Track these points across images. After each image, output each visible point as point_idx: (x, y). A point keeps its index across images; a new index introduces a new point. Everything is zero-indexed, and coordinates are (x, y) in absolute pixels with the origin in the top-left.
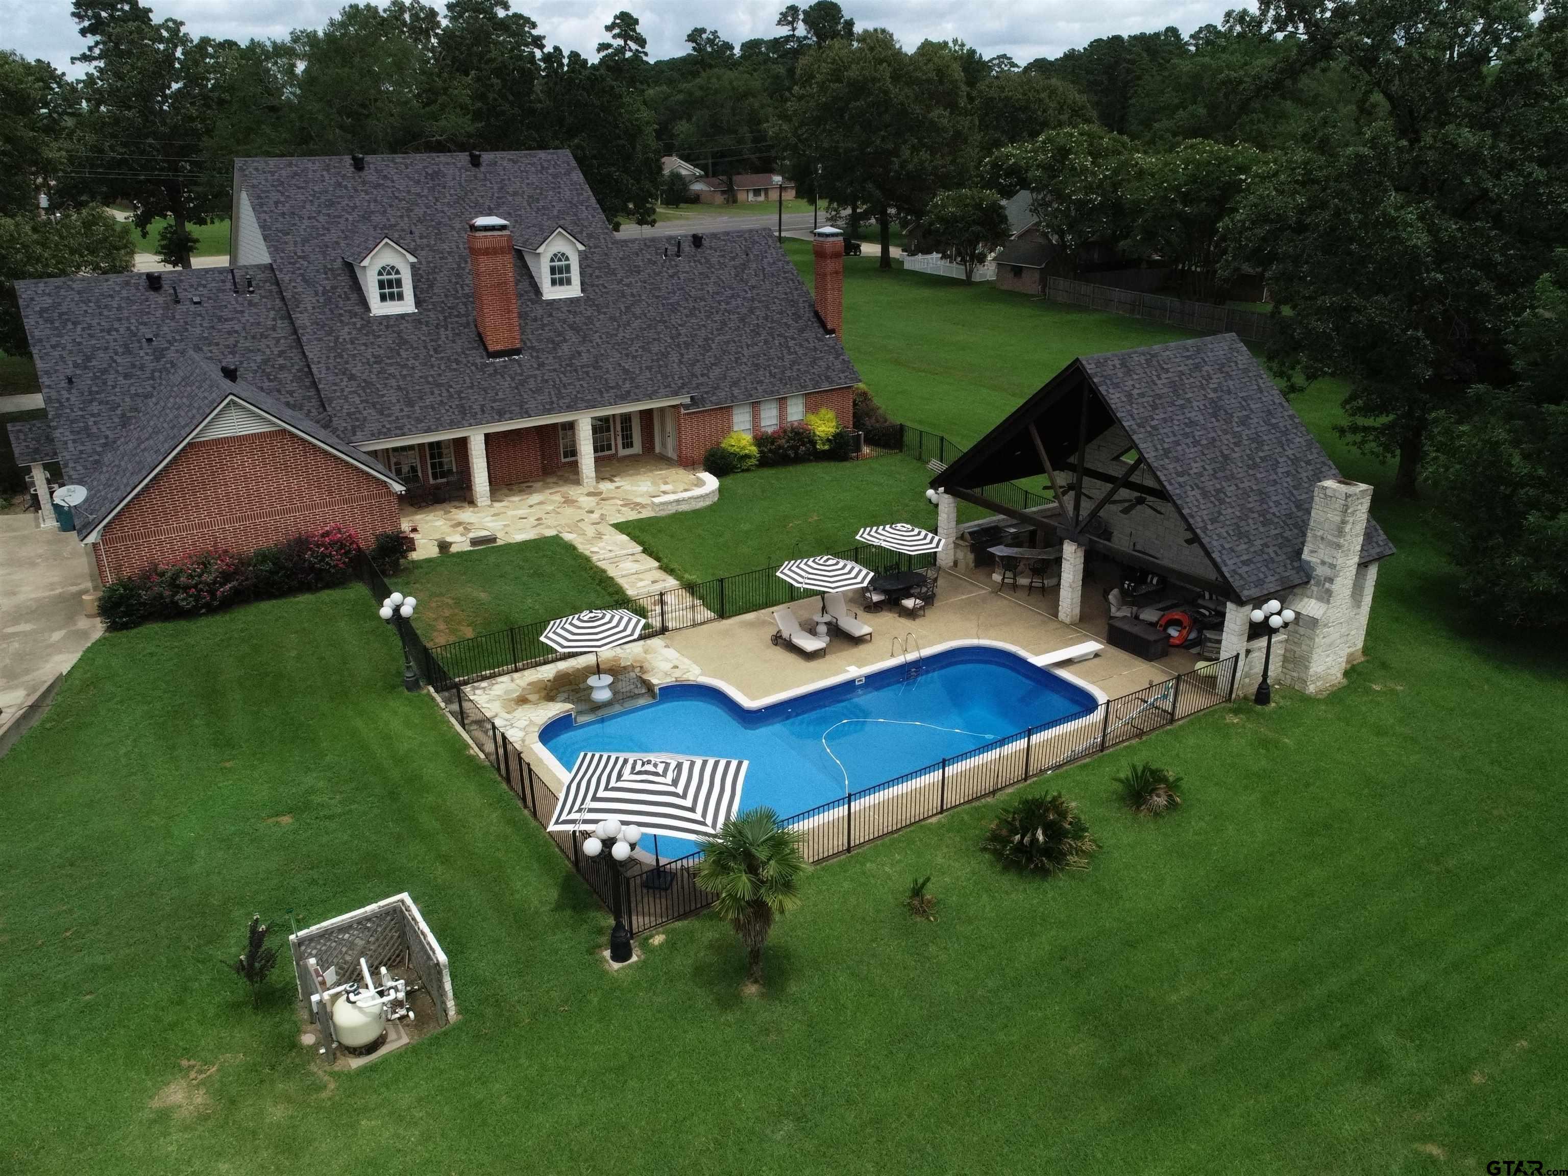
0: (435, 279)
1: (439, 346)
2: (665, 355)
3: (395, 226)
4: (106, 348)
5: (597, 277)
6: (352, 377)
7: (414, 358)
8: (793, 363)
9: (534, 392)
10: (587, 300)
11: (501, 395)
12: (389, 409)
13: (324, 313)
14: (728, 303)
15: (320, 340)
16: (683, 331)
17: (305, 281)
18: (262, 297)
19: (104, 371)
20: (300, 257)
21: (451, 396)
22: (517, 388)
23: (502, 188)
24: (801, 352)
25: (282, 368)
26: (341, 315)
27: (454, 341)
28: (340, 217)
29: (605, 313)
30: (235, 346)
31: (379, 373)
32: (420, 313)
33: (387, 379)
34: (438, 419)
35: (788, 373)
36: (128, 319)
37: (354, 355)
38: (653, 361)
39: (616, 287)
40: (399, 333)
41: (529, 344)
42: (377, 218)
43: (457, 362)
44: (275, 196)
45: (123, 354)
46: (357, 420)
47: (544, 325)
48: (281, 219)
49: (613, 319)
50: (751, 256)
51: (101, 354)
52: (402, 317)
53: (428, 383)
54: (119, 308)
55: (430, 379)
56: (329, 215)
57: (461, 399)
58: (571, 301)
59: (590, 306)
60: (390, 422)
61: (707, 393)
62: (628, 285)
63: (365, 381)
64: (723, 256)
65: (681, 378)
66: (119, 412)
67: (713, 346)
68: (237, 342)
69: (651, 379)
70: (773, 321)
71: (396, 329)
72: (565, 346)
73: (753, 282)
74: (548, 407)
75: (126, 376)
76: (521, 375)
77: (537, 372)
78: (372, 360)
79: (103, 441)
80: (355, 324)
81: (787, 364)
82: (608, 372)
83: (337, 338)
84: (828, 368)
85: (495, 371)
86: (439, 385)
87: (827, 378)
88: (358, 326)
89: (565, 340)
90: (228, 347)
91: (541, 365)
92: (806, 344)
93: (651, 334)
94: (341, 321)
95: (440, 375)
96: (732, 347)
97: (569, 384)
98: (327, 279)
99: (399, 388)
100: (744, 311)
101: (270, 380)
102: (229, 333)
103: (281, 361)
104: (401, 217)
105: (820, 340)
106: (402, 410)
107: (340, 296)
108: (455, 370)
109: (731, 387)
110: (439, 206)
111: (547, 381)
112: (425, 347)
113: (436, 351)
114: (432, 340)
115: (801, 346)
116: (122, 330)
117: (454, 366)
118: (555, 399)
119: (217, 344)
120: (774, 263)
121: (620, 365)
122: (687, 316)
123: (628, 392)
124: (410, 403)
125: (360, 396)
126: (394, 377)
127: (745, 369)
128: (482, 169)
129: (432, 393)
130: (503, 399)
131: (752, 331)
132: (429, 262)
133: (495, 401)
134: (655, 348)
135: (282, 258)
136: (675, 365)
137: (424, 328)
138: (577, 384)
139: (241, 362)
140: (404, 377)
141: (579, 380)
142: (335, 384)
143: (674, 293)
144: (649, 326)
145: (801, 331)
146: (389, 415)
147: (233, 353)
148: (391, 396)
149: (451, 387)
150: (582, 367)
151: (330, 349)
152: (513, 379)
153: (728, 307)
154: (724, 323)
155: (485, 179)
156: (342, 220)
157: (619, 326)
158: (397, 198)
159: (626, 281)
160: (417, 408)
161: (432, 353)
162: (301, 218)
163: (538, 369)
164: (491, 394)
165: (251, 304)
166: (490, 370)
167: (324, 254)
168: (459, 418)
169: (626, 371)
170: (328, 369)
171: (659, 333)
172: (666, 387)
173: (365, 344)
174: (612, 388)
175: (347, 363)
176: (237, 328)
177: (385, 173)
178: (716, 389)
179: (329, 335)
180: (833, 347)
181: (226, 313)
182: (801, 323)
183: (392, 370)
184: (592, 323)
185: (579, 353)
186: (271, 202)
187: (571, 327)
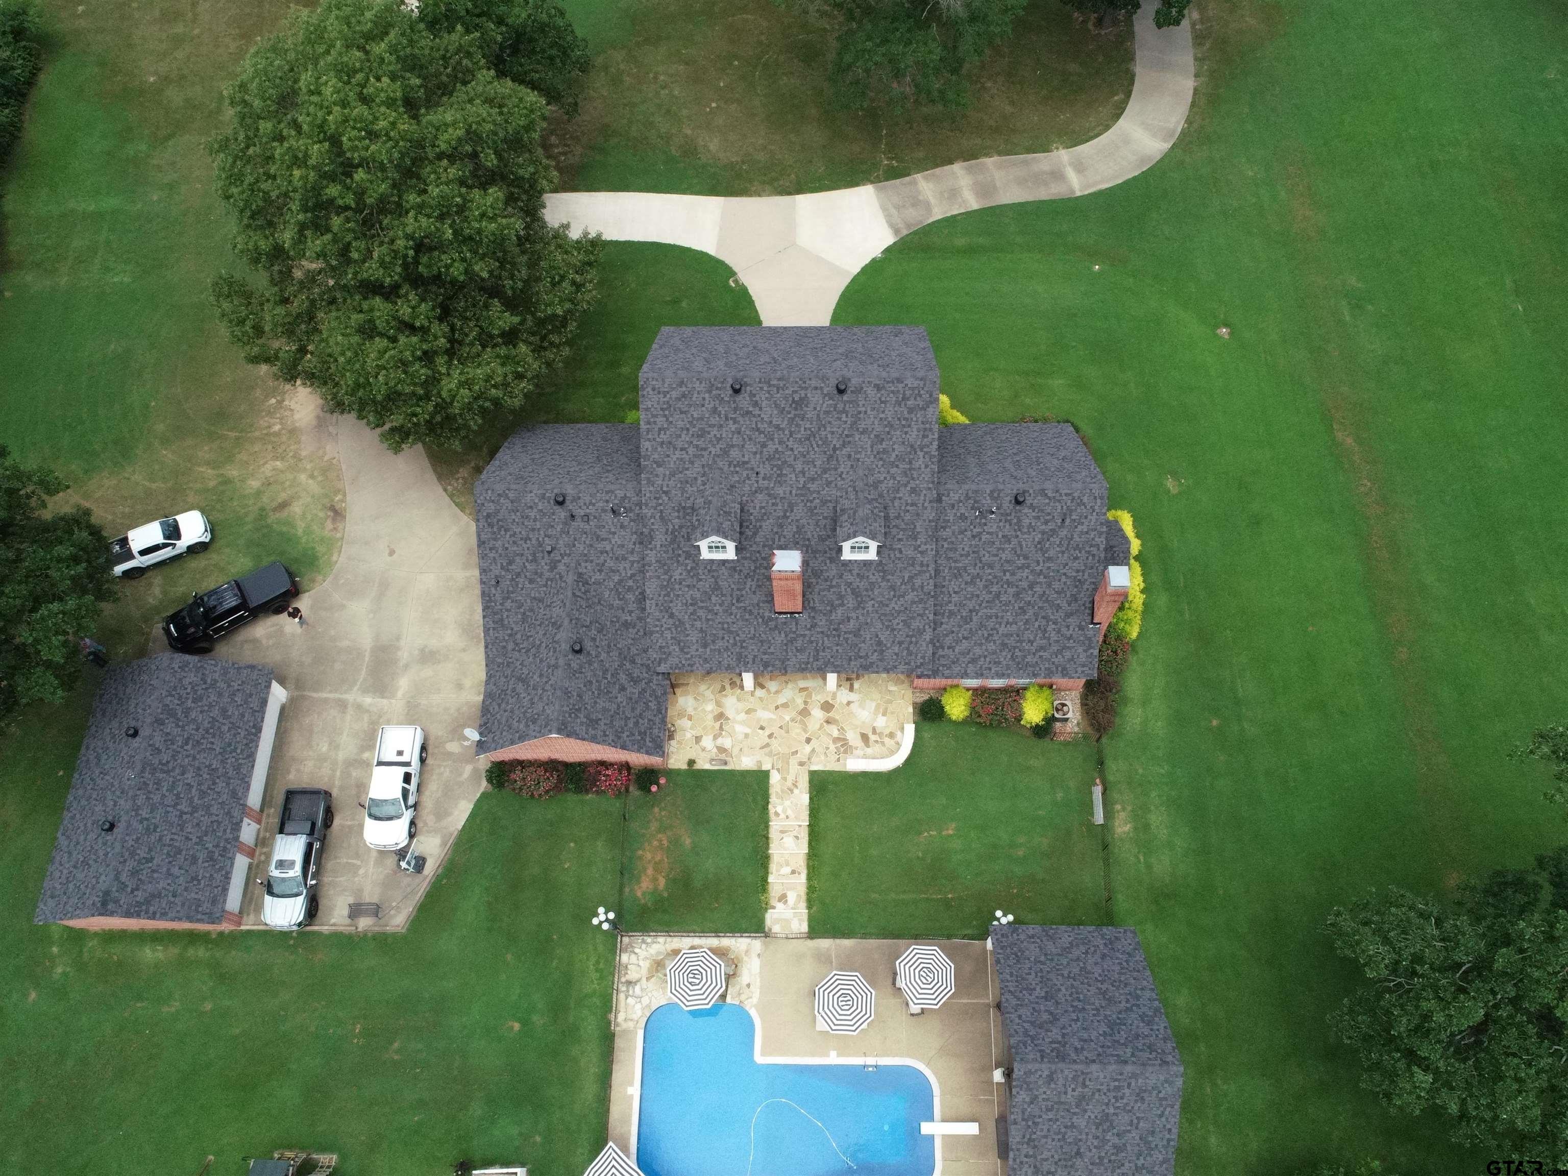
0: (761, 527)
1: (742, 596)
2: (921, 632)
3: (747, 463)
4: (522, 555)
5: (900, 540)
6: (672, 616)
7: (720, 605)
8: (1042, 648)
9: (798, 651)
10: (880, 563)
11: (772, 650)
12: (689, 647)
13: (666, 552)
14: (1013, 574)
15: (659, 577)
16: (955, 598)
17: (662, 518)
18: (631, 520)
19: (518, 575)
20: (664, 492)
21: (735, 644)
22: (786, 645)
23: (855, 423)
24: (1054, 636)
25: (630, 589)
26: (679, 555)
27: (754, 593)
28: (705, 449)
29: (888, 581)
30: (603, 565)
31: (691, 614)
32: (738, 561)
33: (695, 620)
34: (720, 662)
35: (1029, 659)
36: (539, 530)
37: (678, 596)
38: (907, 636)
39: (910, 553)
40: (716, 578)
41: (812, 605)
42: (734, 453)
43: (751, 613)
44: (661, 421)
45: (532, 561)
46: (665, 653)
47: (831, 587)
48: (659, 449)
49: (892, 588)
50: (1068, 521)
51: (518, 559)
52: (724, 562)
53: (723, 629)
54: (535, 520)
55: (726, 626)
56: (697, 446)
57: (742, 647)
58: (866, 564)
59: (879, 571)
60: (686, 659)
61: (944, 666)
62: (922, 553)
63: (679, 620)
64: (1038, 518)
65: (923, 657)
66: (522, 610)
67: (975, 619)
68: (605, 561)
69: (896, 654)
70: (1047, 601)
71: (715, 574)
72: (840, 611)
73: (1051, 553)
74: (803, 666)
75: (531, 581)
76: (794, 632)
77: (807, 632)
78: (690, 601)
79: (509, 632)
80: (687, 565)
81: (1033, 649)
82: (864, 642)
83: (671, 577)
84: (1072, 659)
85: (776, 626)
86: (730, 632)
87: (1064, 669)
88: (689, 568)
89: (842, 605)
90: (598, 564)
91: (814, 626)
92: (1064, 630)
93: (919, 608)
94: (678, 562)
95: (734, 623)
96: (991, 624)
97: (828, 648)
98: (678, 517)
99: (701, 630)
100: (1025, 584)
101: (620, 599)
102: (602, 553)
103: (630, 583)
104: (755, 453)
105: (1081, 628)
106: (697, 650)
107: (683, 537)
108: (747, 620)
109: (969, 662)
110: (790, 444)
111: (812, 642)
112: (731, 596)
113: (738, 601)
114: (738, 589)
115: (1059, 631)
116: (534, 542)
117: (747, 617)
118: (811, 660)
119: (592, 561)
120: (1087, 533)
121: (877, 636)
122: (966, 583)
123: (872, 664)
124: (705, 646)
125: (672, 633)
126: (700, 620)
127: (991, 647)
128: (845, 398)
129: (723, 638)
130: (772, 653)
131: (1020, 608)
132: (761, 508)
133: (765, 654)
134: (916, 624)
135: (650, 492)
136: (924, 644)
137: (737, 576)
138: (835, 648)
139: (604, 580)
140: (708, 620)
141: (837, 645)
142: (658, 620)
143: (968, 555)
144: (921, 600)
145: (1069, 615)
146: (687, 653)
147: (600, 571)
148: (694, 636)
149: (738, 635)
150: (845, 633)
151: (663, 587)
152: (786, 636)
153: (1012, 579)
154: (998, 595)
155: (844, 411)
156: (705, 453)
157: (894, 596)
158: (758, 429)
159: (923, 548)
160: (708, 650)
161: (734, 601)
162: (675, 448)
163: (810, 629)
164: (766, 646)
165: (622, 527)
166: (772, 624)
167: (683, 490)
168: (735, 665)
169: (880, 643)
170: (657, 605)
171: (926, 609)
172: (906, 664)
173: (688, 586)
174: (861, 657)
175: (671, 602)
176: (608, 548)
177: (757, 398)
178: (954, 663)
179: (666, 574)
180: (1090, 639)
181: (603, 533)
182: (1074, 606)
183: (701, 613)
184: (872, 590)
185: (849, 619)
186: (656, 429)
187: (854, 592)
